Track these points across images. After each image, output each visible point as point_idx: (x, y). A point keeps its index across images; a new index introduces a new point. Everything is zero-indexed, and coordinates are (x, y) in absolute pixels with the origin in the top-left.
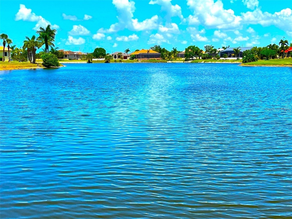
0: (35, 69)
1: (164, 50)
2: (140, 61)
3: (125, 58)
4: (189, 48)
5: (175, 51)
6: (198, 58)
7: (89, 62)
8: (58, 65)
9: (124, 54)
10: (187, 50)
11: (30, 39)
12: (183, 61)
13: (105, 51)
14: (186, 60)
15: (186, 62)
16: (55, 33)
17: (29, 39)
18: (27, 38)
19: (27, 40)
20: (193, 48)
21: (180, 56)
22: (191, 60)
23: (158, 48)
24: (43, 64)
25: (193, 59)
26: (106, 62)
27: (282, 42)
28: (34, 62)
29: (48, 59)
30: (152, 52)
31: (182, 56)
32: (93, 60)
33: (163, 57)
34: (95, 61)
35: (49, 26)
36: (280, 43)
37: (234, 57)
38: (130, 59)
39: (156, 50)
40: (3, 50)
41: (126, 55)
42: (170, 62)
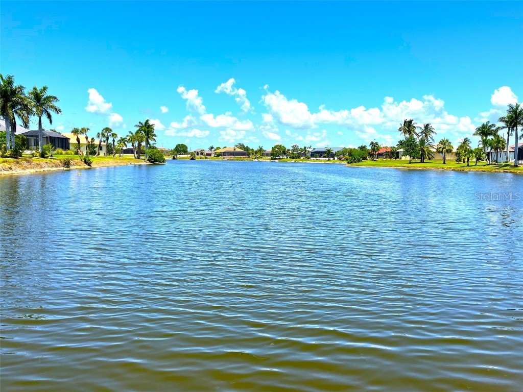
0: (140, 165)
1: (247, 149)
2: (226, 158)
3: (209, 155)
4: (276, 147)
5: (261, 150)
6: (286, 157)
7: (174, 158)
8: (164, 161)
9: (207, 151)
10: (273, 149)
11: (134, 133)
12: (269, 160)
13: (187, 147)
14: (272, 159)
15: (273, 161)
16: (154, 128)
17: (132, 134)
18: (130, 132)
19: (130, 135)
20: (279, 147)
21: (265, 155)
22: (277, 159)
23: (242, 146)
24: (148, 160)
25: (279, 159)
26: (191, 159)
27: (372, 143)
28: (138, 158)
29: (154, 154)
30: (238, 150)
31: (267, 155)
32: (178, 156)
33: (248, 155)
34: (180, 158)
35: (147, 121)
36: (371, 144)
37: (324, 157)
38: (214, 156)
39: (240, 148)
40: (99, 144)
41: (210, 152)
42: (256, 160)
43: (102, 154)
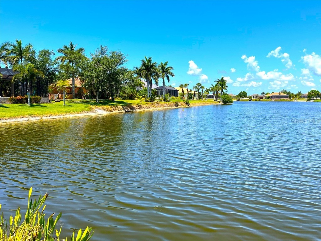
0: (217, 105)
1: (289, 93)
2: (274, 100)
3: (262, 98)
4: (311, 91)
5: (299, 94)
6: (319, 99)
7: (238, 100)
8: (232, 102)
9: (260, 95)
10: (309, 93)
11: (214, 86)
12: (306, 101)
13: (247, 93)
14: (308, 100)
15: (309, 101)
16: (226, 82)
17: (213, 86)
18: (212, 85)
20: (314, 92)
21: (303, 97)
22: (312, 100)
23: (285, 92)
24: (222, 102)
25: (314, 100)
26: (249, 101)
28: (216, 101)
29: (226, 98)
30: (282, 94)
31: (305, 97)
32: (241, 99)
33: (290, 97)
34: (242, 100)
35: (223, 78)
38: (265, 99)
39: (284, 93)
40: (194, 93)
41: (262, 96)
42: (296, 101)
43: (195, 99)
